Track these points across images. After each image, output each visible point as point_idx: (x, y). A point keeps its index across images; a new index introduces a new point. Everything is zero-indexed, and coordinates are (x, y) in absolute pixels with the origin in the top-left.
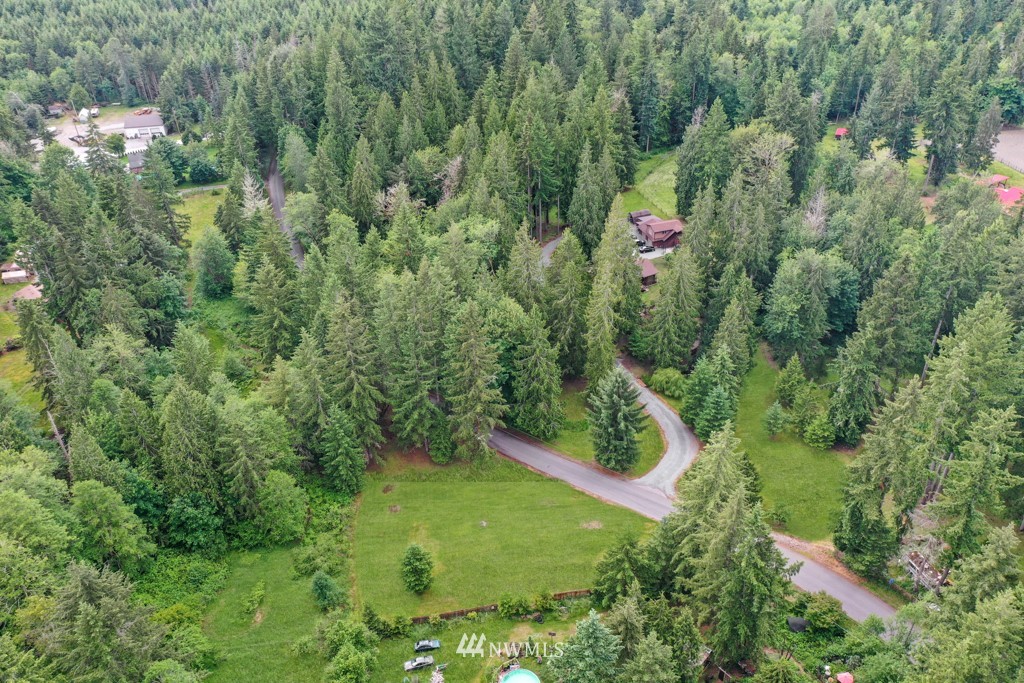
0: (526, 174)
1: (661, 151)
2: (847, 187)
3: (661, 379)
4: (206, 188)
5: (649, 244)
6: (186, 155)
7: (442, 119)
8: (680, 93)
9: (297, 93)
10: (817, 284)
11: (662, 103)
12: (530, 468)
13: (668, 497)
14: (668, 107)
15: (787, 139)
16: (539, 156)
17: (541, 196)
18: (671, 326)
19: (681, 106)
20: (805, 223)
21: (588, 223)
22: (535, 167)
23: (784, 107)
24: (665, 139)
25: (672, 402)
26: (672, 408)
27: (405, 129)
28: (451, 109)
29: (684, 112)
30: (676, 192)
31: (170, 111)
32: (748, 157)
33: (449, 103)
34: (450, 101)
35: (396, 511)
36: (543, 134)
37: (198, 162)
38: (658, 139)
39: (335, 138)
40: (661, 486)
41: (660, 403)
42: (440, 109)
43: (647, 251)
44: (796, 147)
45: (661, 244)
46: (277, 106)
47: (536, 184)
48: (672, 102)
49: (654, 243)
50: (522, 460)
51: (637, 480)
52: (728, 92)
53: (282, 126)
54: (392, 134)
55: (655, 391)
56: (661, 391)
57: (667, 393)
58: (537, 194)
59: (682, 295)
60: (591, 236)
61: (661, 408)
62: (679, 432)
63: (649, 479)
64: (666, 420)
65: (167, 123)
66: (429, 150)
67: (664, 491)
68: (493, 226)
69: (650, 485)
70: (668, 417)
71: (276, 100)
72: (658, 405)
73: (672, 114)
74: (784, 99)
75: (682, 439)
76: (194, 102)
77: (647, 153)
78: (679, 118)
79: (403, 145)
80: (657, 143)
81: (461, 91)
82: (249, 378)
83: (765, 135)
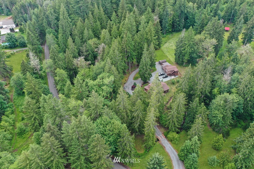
0: (125, 52)
1: (169, 34)
2: (235, 60)
3: (171, 137)
4: (23, 49)
5: (166, 75)
6: (17, 38)
7: (99, 26)
8: (175, 16)
9: (52, 18)
10: (230, 107)
11: (169, 19)
14: (171, 20)
15: (214, 41)
16: (129, 47)
17: (130, 59)
18: (175, 120)
19: (176, 20)
20: (224, 79)
21: (146, 71)
22: (128, 50)
23: (213, 29)
24: (170, 30)
25: (175, 146)
26: (175, 149)
27: (86, 32)
28: (103, 22)
29: (177, 22)
30: (175, 55)
31: (16, 20)
32: (201, 47)
33: (101, 20)
34: (102, 19)
36: (131, 39)
37: (21, 41)
38: (168, 30)
39: (62, 36)
41: (171, 146)
42: (98, 23)
43: (165, 77)
44: (217, 43)
45: (170, 75)
46: (45, 22)
47: (128, 56)
48: (173, 19)
49: (168, 75)
52: (191, 15)
53: (47, 29)
54: (82, 33)
55: (169, 140)
56: (171, 141)
58: (129, 58)
59: (180, 109)
60: (147, 75)
61: (171, 149)
62: (177, 161)
64: (173, 155)
65: (15, 23)
66: (94, 39)
68: (112, 78)
70: (174, 153)
71: (45, 20)
72: (170, 147)
73: (173, 22)
74: (214, 26)
75: (179, 165)
76: (24, 16)
77: (165, 35)
78: (175, 24)
79: (85, 37)
80: (168, 32)
81: (106, 15)
82: (27, 132)
83: (207, 39)
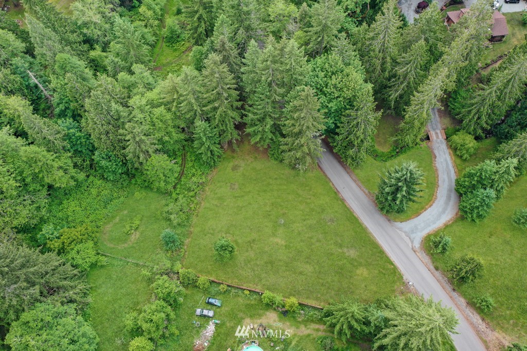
3: (458, 141)
12: (331, 184)
13: (412, 249)
18: (484, 110)
25: (458, 161)
26: (456, 166)
35: (233, 189)
40: (412, 236)
41: (448, 158)
43: (511, 2)
50: (329, 175)
51: (398, 224)
55: (450, 147)
56: (454, 149)
57: (458, 153)
59: (508, 90)
61: (447, 164)
62: (450, 190)
63: (407, 226)
64: (446, 177)
67: (412, 242)
69: (405, 232)
70: (449, 174)
72: (446, 160)
75: (449, 198)
82: (183, 40)
